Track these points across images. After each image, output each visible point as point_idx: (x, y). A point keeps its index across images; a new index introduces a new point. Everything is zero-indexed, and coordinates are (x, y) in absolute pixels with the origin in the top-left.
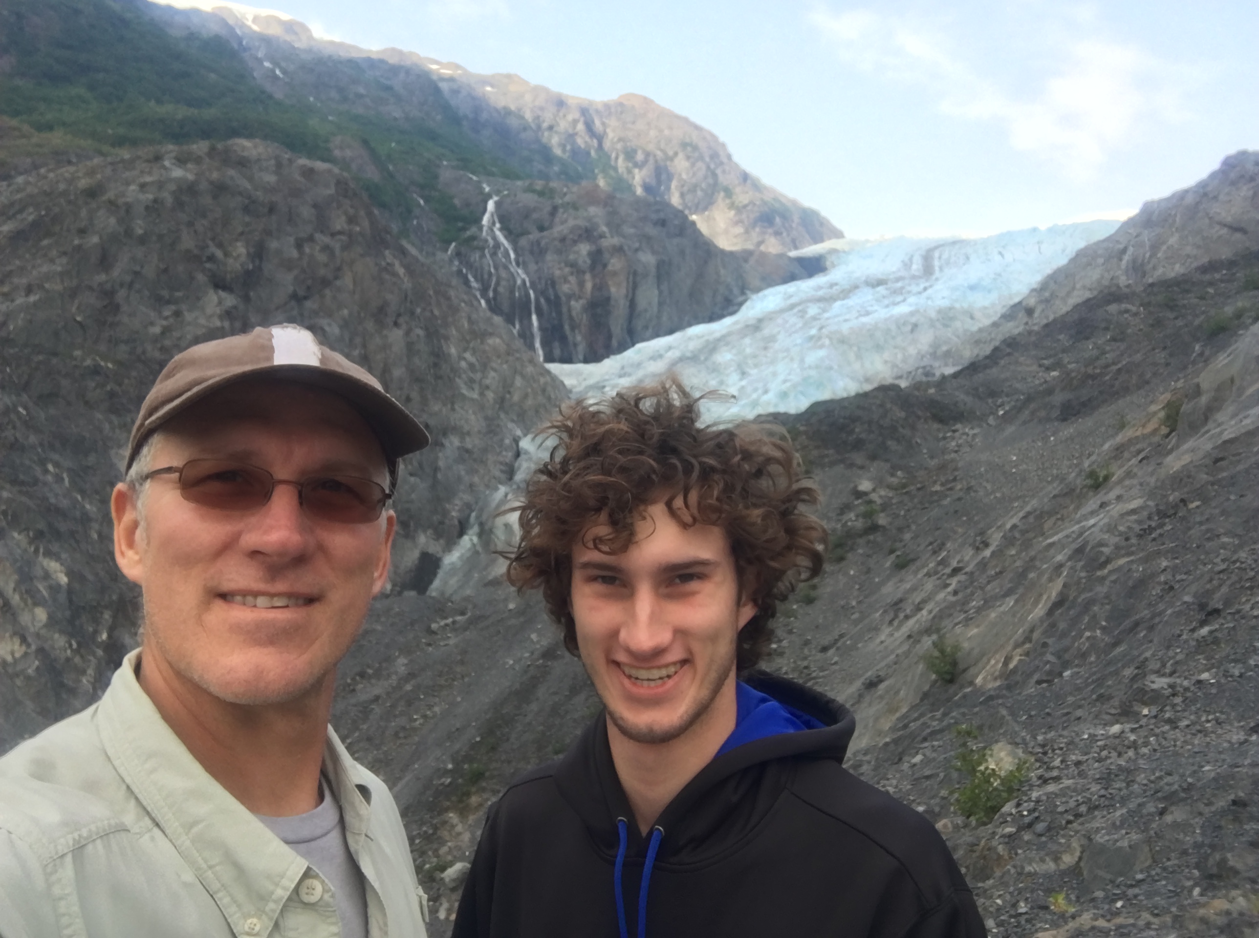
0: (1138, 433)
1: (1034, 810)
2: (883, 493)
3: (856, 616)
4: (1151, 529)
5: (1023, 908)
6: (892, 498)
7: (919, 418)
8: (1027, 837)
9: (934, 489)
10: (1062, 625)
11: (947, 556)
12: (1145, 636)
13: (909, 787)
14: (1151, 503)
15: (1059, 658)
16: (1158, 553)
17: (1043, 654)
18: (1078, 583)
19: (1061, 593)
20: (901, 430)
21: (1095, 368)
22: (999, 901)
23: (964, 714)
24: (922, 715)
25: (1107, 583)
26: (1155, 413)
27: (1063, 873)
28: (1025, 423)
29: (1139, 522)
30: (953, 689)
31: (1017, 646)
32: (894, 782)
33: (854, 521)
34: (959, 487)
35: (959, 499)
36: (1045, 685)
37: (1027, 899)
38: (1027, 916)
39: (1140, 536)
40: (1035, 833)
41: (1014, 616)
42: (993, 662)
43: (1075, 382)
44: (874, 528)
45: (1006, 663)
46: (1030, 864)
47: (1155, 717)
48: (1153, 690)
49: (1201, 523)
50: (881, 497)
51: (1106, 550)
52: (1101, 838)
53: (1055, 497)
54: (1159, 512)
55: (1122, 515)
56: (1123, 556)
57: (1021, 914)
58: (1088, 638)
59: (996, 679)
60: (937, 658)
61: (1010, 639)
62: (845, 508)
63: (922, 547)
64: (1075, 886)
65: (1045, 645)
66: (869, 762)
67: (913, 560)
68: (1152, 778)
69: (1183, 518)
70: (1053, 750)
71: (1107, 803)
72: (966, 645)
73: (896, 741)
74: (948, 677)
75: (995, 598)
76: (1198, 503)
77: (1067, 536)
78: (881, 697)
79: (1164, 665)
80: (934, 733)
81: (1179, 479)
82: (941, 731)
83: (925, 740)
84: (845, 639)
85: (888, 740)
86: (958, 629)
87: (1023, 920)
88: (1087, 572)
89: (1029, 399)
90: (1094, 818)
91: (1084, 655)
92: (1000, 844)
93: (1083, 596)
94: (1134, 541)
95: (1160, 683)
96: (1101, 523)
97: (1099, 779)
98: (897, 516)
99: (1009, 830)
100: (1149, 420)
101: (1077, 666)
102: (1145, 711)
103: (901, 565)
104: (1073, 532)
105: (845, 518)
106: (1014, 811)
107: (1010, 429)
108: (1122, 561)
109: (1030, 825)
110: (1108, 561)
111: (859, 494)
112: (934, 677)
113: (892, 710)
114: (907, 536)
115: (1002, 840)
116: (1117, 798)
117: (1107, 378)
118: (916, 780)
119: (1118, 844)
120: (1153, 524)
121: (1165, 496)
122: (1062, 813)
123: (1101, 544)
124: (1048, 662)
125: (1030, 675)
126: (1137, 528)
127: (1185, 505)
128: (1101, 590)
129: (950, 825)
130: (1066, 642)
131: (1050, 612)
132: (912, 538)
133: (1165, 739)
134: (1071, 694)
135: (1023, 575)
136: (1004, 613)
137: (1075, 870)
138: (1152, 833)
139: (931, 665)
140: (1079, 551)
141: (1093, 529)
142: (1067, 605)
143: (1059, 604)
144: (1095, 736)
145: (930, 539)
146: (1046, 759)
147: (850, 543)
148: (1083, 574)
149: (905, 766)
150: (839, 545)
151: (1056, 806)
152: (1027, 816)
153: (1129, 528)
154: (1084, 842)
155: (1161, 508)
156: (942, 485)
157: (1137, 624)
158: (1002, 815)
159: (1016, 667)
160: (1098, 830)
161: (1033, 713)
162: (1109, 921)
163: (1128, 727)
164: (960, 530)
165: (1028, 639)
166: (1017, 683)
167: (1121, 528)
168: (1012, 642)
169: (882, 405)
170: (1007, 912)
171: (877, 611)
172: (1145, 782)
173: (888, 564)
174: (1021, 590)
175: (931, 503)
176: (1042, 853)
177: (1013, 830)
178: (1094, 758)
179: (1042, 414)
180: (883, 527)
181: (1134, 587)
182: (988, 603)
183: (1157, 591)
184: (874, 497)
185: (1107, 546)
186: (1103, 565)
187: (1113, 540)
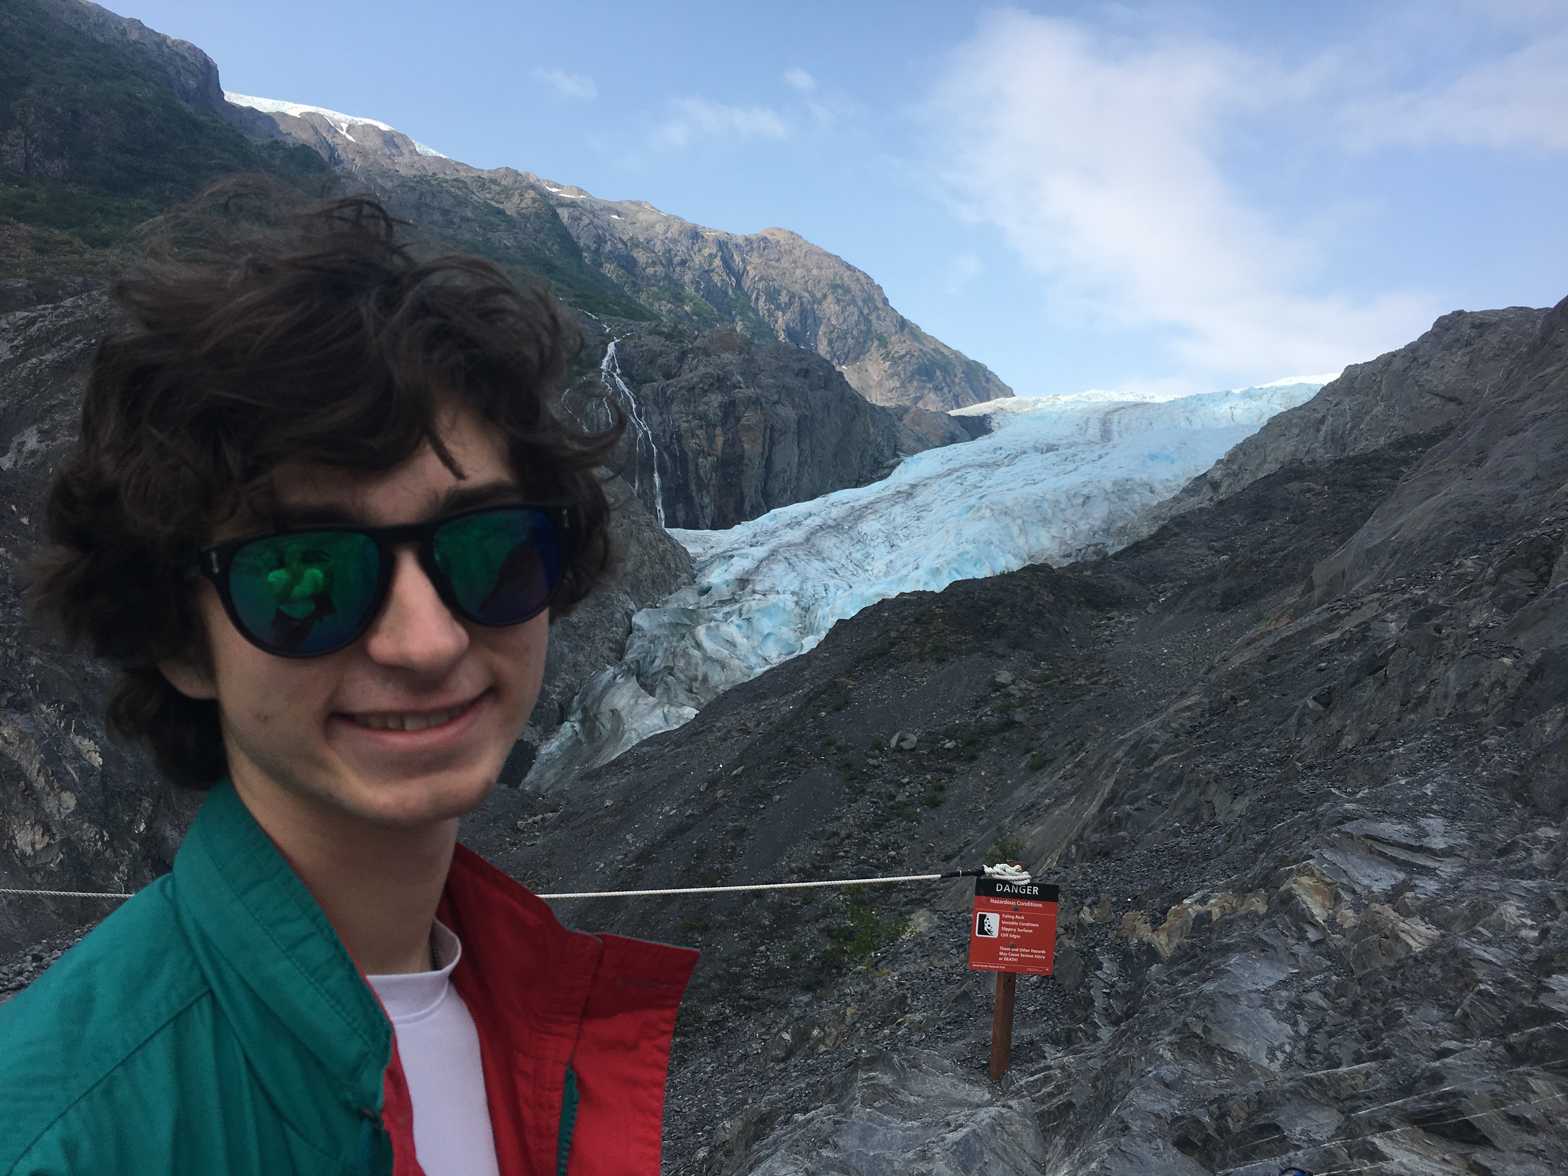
2: (1024, 686)
3: (985, 821)
4: (1201, 726)
6: (1033, 691)
7: (1071, 602)
9: (1077, 683)
11: (1085, 757)
14: (1206, 700)
16: (1199, 750)
18: (1128, 780)
19: (1112, 790)
20: (1048, 615)
21: (1261, 553)
25: (1151, 779)
29: (1191, 719)
33: (988, 715)
34: (1104, 681)
35: (1104, 694)
39: (1189, 733)
41: (1073, 814)
42: (1049, 860)
43: (1239, 568)
44: (1011, 724)
49: (1243, 722)
50: (1020, 690)
51: (1156, 747)
54: (1211, 709)
55: (1179, 712)
56: (1169, 753)
61: (1067, 836)
62: (980, 702)
63: (1059, 747)
67: (1051, 761)
69: (1230, 715)
76: (1247, 701)
81: (1234, 678)
84: (971, 846)
88: (1138, 768)
89: (1191, 586)
93: (1129, 793)
94: (1182, 738)
98: (1037, 711)
103: (1036, 767)
105: (980, 712)
107: (1167, 619)
110: (1155, 759)
111: (998, 687)
114: (1045, 734)
120: (1203, 721)
121: (1218, 693)
123: (1153, 741)
126: (1188, 723)
127: (1236, 703)
128: (1147, 787)
131: (1102, 809)
132: (1050, 736)
136: (1065, 811)
140: (1134, 747)
142: (1115, 802)
143: (1109, 802)
145: (1070, 738)
147: (983, 741)
148: (1132, 771)
150: (972, 743)
153: (1182, 725)
155: (1214, 705)
156: (1087, 678)
164: (1101, 729)
169: (1027, 588)
171: (1006, 817)
173: (1023, 765)
174: (1083, 789)
175: (1074, 698)
179: (1202, 603)
180: (1020, 723)
184: (1013, 689)
185: (1158, 742)
186: (1151, 762)
187: (1165, 736)
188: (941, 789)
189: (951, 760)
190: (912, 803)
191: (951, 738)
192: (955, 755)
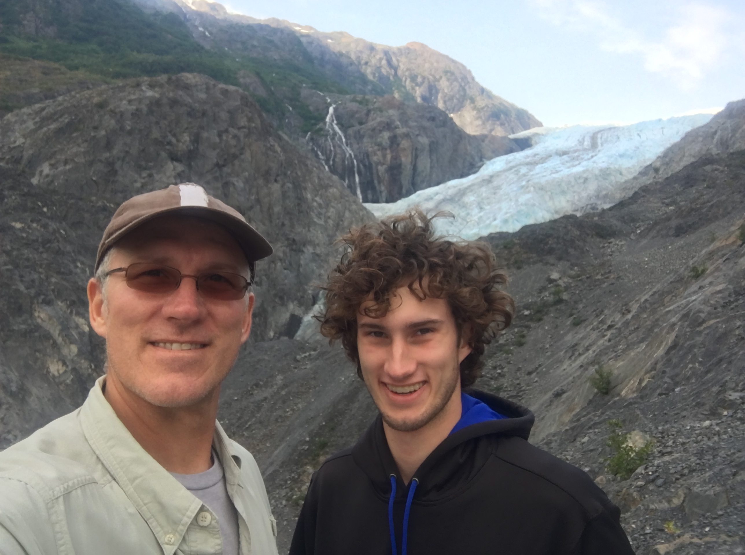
0: (723, 244)
1: (656, 471)
2: (566, 280)
3: (549, 353)
4: (731, 302)
5: (648, 530)
6: (571, 283)
7: (588, 235)
8: (651, 487)
9: (597, 278)
10: (675, 360)
11: (605, 318)
12: (725, 368)
13: (580, 456)
14: (731, 287)
15: (672, 379)
16: (735, 317)
17: (663, 378)
18: (685, 334)
19: (674, 340)
20: (577, 242)
21: (697, 204)
22: (633, 526)
23: (614, 413)
24: (588, 413)
25: (703, 335)
26: (734, 232)
27: (673, 510)
28: (653, 238)
29: (723, 298)
30: (607, 398)
31: (647, 372)
32: (571, 453)
33: (548, 296)
34: (612, 276)
35: (613, 284)
36: (663, 396)
37: (650, 525)
38: (651, 535)
39: (723, 307)
40: (656, 485)
41: (645, 354)
42: (632, 382)
43: (684, 213)
44: (560, 301)
45: (640, 383)
46: (653, 504)
47: (731, 416)
48: (730, 400)
50: (564, 282)
51: (702, 315)
52: (697, 489)
53: (671, 282)
54: (735, 292)
55: (713, 294)
56: (713, 319)
57: (647, 534)
58: (691, 368)
59: (634, 392)
60: (598, 379)
61: (642, 368)
62: (543, 289)
63: (589, 313)
64: (680, 517)
65: (664, 372)
66: (556, 441)
67: (585, 321)
68: (729, 453)
70: (668, 436)
71: (700, 468)
72: (616, 372)
73: (572, 429)
74: (604, 391)
75: (634, 344)
77: (679, 307)
78: (564, 403)
79: (737, 385)
80: (595, 424)
82: (600, 423)
83: (590, 428)
84: (542, 367)
85: (567, 428)
86: (611, 362)
87: (648, 537)
88: (691, 328)
89: (656, 223)
90: (693, 477)
91: (688, 379)
92: (635, 491)
93: (688, 343)
94: (720, 310)
95: (734, 396)
96: (700, 299)
97: (696, 453)
98: (575, 294)
99: (640, 483)
100: (730, 236)
101: (683, 385)
102: (725, 413)
103: (577, 324)
104: (682, 304)
105: (543, 295)
106: (643, 472)
107: (644, 242)
108: (712, 322)
109: (653, 481)
110: (704, 322)
111: (551, 281)
112: (596, 390)
113: (570, 410)
114: (581, 306)
115: (636, 489)
116: (707, 465)
117: (704, 210)
118: (584, 452)
119: (708, 493)
120: (732, 300)
121: (739, 283)
122: (672, 474)
123: (700, 311)
124: (666, 382)
125: (654, 390)
126: (722, 302)
128: (699, 339)
129: (604, 479)
130: (677, 370)
131: (668, 352)
132: (583, 307)
133: (738, 430)
134: (680, 402)
135: (651, 330)
136: (639, 352)
137: (681, 508)
138: (728, 487)
139: (594, 383)
140: (686, 316)
141: (694, 303)
142: (678, 348)
143: (674, 346)
144: (695, 427)
145: (595, 308)
146: (664, 441)
147: (545, 310)
148: (688, 330)
149: (578, 444)
150: (539, 311)
151: (670, 469)
152: (651, 475)
153: (717, 301)
154: (686, 491)
155: (737, 289)
156: (602, 275)
157: (721, 360)
158: (636, 474)
159: (646, 385)
160: (695, 485)
161: (656, 413)
162: (701, 539)
163: (714, 422)
164: (613, 303)
165: (653, 368)
166: (647, 395)
167: (712, 302)
168: (644, 370)
169: (565, 227)
170: (639, 532)
171: (562, 351)
172: (725, 456)
173: (569, 323)
174: (650, 339)
175: (596, 286)
176: (660, 498)
177: (643, 483)
178: (693, 440)
179: (664, 232)
180: (566, 300)
181: (719, 338)
182: (629, 347)
183: (733, 340)
184: (560, 282)
185: (703, 312)
186: (701, 324)
187: (707, 309)
188: (523, 336)
189: (528, 321)
190: (507, 345)
191: (527, 309)
192: (530, 318)
